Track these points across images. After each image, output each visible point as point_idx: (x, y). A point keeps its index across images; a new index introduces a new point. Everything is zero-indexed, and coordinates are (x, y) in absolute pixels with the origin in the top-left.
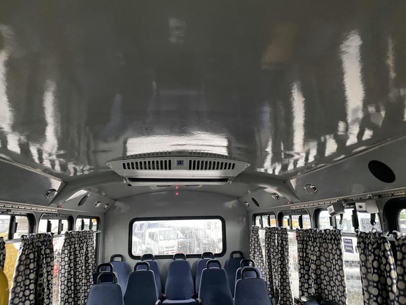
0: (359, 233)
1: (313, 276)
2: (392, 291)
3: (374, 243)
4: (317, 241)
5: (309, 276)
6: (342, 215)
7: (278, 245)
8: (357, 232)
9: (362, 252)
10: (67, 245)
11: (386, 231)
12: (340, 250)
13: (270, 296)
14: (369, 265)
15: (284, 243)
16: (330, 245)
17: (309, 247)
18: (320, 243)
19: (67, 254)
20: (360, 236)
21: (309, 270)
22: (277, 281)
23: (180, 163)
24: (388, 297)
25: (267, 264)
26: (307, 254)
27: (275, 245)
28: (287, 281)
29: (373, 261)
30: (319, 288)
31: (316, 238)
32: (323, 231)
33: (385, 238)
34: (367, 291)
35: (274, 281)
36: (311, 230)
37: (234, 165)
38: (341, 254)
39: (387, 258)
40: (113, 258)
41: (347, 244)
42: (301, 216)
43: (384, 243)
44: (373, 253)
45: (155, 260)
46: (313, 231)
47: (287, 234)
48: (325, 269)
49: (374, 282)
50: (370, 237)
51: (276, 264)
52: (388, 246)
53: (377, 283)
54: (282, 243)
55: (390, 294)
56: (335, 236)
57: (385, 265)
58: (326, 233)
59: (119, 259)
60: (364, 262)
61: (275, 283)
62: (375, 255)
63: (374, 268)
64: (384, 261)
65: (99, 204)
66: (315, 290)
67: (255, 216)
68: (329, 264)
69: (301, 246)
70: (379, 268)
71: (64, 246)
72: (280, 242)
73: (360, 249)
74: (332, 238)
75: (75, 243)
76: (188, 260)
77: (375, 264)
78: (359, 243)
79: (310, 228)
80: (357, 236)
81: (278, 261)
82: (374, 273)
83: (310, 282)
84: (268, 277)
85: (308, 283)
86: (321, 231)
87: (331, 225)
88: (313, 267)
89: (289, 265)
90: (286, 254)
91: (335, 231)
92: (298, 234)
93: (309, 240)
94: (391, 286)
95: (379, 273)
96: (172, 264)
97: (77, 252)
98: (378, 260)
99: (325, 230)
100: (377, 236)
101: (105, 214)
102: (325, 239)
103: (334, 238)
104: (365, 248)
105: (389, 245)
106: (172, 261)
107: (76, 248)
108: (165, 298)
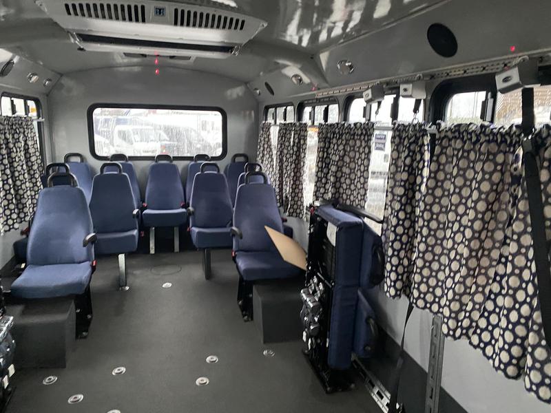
0: (396, 125)
1: (332, 179)
2: (419, 190)
3: (411, 137)
4: (344, 137)
5: (327, 179)
6: (379, 103)
7: (293, 146)
8: (394, 124)
9: (396, 148)
11: (428, 122)
12: (370, 148)
13: (279, 204)
14: (400, 163)
15: (302, 142)
16: (358, 143)
17: (332, 146)
18: (347, 140)
20: (397, 128)
21: (328, 173)
22: (288, 188)
23: (160, 11)
24: (414, 197)
25: (278, 168)
26: (328, 154)
27: (289, 145)
28: (300, 187)
29: (405, 158)
30: (336, 192)
31: (342, 134)
32: (352, 126)
33: (426, 130)
34: (392, 192)
35: (284, 187)
36: (338, 124)
37: (243, 22)
38: (370, 152)
39: (422, 154)
40: (67, 157)
41: (379, 141)
42: (328, 106)
43: (423, 136)
44: (409, 148)
45: (130, 162)
46: (339, 125)
47: (306, 130)
48: (347, 171)
49: (402, 181)
50: (409, 129)
51: (288, 168)
52: (427, 140)
53: (405, 182)
54: (299, 142)
55: (417, 193)
56: (366, 130)
57: (419, 162)
58: (356, 128)
59: (78, 159)
60: (395, 159)
61: (286, 190)
62: (410, 151)
63: (405, 166)
64: (418, 157)
65: (34, 78)
66: (332, 194)
67: (267, 108)
68: (352, 165)
69: (322, 144)
70: (411, 165)
72: (297, 141)
73: (394, 145)
74: (362, 133)
75: (5, 133)
76: (175, 162)
77: (408, 161)
78: (393, 137)
79: (337, 121)
80: (393, 128)
81: (291, 165)
82: (404, 170)
83: (327, 186)
84: (278, 183)
85: (324, 187)
86: (350, 125)
87: (364, 116)
88: (333, 168)
89: (305, 169)
90: (302, 155)
91: (368, 124)
92: (321, 131)
93: (333, 137)
94: (420, 185)
95: (410, 170)
96: (153, 168)
97: (11, 145)
98: (412, 157)
99: (355, 124)
100: (417, 128)
101: (47, 95)
102: (354, 135)
103: (364, 132)
104: (400, 143)
105: (429, 138)
106: (153, 163)
107: (7, 139)
108: (146, 208)
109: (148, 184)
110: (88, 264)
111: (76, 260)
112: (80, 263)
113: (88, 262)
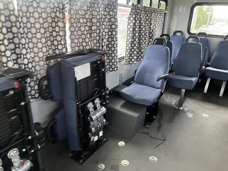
10: (133, 14)
19: (132, 21)
40: (175, 33)
45: (207, 38)
59: (179, 34)
71: (130, 14)
75: (141, 15)
96: (221, 43)
106: (222, 40)
107: (141, 18)
108: (208, 66)
109: (215, 52)
110: (159, 90)
111: (155, 87)
112: (157, 88)
113: (160, 89)
